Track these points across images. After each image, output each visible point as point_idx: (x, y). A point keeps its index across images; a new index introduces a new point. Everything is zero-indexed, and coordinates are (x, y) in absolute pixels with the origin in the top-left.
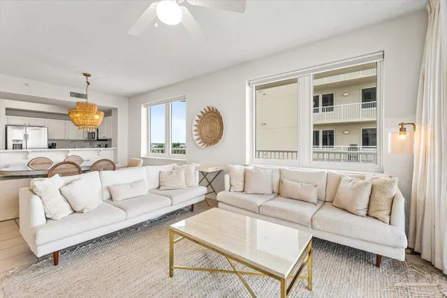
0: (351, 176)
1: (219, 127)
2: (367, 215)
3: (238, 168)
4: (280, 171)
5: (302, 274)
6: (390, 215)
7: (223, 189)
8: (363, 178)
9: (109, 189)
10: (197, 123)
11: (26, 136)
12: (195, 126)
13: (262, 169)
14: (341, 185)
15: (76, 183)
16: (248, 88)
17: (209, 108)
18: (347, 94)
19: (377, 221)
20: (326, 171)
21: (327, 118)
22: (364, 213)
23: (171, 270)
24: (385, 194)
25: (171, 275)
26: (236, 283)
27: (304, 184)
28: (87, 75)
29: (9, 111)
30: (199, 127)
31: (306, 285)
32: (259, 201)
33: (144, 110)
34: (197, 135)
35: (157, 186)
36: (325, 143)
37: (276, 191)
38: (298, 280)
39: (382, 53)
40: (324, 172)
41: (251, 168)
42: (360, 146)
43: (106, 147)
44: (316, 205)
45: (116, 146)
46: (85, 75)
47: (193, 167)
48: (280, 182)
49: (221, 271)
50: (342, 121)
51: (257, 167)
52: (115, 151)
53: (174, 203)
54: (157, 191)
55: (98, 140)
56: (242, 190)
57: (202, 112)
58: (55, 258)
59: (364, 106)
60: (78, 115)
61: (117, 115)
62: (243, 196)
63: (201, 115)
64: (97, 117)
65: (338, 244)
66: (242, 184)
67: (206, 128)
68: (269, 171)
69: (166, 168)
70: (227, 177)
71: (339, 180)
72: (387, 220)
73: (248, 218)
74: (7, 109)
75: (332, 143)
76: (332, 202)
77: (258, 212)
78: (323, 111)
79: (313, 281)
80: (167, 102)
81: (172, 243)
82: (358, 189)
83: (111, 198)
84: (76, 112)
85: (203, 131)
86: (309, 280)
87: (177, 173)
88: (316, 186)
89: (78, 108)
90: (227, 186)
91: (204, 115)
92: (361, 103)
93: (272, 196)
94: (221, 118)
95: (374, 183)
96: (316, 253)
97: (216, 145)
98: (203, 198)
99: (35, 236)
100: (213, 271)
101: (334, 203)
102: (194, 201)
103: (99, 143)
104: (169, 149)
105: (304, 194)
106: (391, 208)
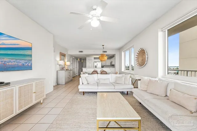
10: (137, 57)
11: (97, 64)
17: (141, 49)
28: (103, 46)
29: (95, 58)
33: (123, 53)
34: (137, 62)
35: (115, 82)
52: (115, 69)
56: (145, 90)
57: (139, 51)
58: (84, 93)
60: (101, 58)
61: (115, 56)
63: (138, 52)
64: (105, 58)
67: (141, 59)
70: (139, 82)
74: (94, 58)
85: (139, 60)
88: (195, 99)
89: (101, 56)
90: (139, 86)
103: (113, 66)
104: (130, 68)
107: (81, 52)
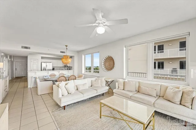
0: (172, 87)
1: (112, 63)
2: (180, 104)
3: (121, 81)
4: (139, 82)
5: (150, 124)
6: (192, 105)
7: (115, 88)
8: (178, 88)
9: (76, 86)
12: (103, 63)
13: (131, 81)
14: (168, 90)
15: (68, 84)
16: (124, 48)
17: (109, 56)
18: (171, 45)
19: (185, 107)
20: (160, 83)
21: (160, 56)
22: (179, 103)
23: (101, 116)
24: (190, 96)
25: (101, 118)
26: (124, 124)
27: (150, 89)
30: (105, 63)
31: (152, 128)
32: (131, 94)
33: (83, 56)
34: (104, 66)
35: (91, 85)
36: (159, 67)
37: (137, 90)
38: (149, 126)
39: (189, 33)
40: (159, 84)
41: (126, 80)
42: (178, 69)
43: (70, 70)
44: (155, 97)
45: (74, 69)
46: (66, 46)
47: (103, 79)
48: (139, 87)
49: (118, 118)
50: (168, 57)
51: (129, 80)
52: (74, 71)
53: (98, 92)
54: (91, 87)
55: (67, 67)
56: (123, 89)
57: (106, 58)
59: (180, 50)
60: (64, 60)
61: (74, 58)
62: (123, 91)
63: (105, 58)
64: (69, 60)
65: (166, 115)
66: (123, 87)
67: (107, 64)
68: (134, 82)
69: (93, 79)
70: (117, 84)
71: (167, 88)
72: (190, 107)
73: (124, 100)
74: (42, 57)
75: (163, 68)
76: (163, 97)
77: (130, 98)
78: (158, 52)
79: (155, 127)
80: (92, 54)
81: (101, 107)
82: (176, 93)
83: (77, 89)
84: (64, 59)
85: (106, 65)
86: (153, 126)
87: (98, 81)
88: (155, 90)
89: (64, 57)
90: (117, 87)
91: (107, 59)
92: (179, 49)
93: (136, 92)
94: (113, 60)
95: (184, 91)
96: (156, 117)
97: (112, 70)
98: (107, 91)
99: (61, 100)
100: (115, 118)
101: (164, 98)
102: (104, 92)
103: (68, 68)
105: (150, 93)
106: (192, 102)
107: (26, 48)
